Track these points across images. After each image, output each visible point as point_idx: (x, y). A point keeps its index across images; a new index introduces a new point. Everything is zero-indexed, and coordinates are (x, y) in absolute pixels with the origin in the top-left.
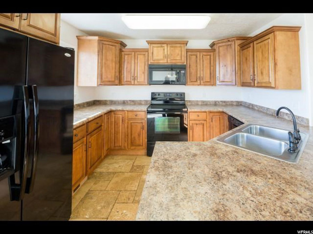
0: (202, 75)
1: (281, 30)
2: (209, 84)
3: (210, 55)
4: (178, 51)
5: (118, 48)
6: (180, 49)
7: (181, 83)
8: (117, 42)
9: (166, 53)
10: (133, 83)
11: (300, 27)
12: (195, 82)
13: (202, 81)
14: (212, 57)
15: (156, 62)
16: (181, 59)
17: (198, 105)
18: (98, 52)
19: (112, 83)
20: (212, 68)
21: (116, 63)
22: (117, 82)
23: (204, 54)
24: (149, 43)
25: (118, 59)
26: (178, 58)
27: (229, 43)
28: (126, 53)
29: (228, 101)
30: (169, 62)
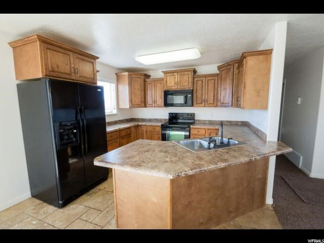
0: (206, 98)
1: (252, 55)
2: (212, 105)
3: (214, 80)
4: (186, 78)
5: (142, 79)
6: (187, 76)
7: (188, 105)
8: (141, 75)
9: (176, 80)
10: (154, 105)
11: (272, 50)
12: (200, 104)
13: (206, 104)
14: (216, 81)
15: (169, 88)
16: (188, 85)
17: (205, 123)
18: (129, 84)
19: (139, 106)
20: (216, 91)
21: (141, 91)
22: (143, 105)
23: (209, 78)
24: (165, 73)
25: (143, 88)
26: (186, 84)
27: (229, 67)
28: (148, 82)
29: (233, 121)
30: (179, 87)
